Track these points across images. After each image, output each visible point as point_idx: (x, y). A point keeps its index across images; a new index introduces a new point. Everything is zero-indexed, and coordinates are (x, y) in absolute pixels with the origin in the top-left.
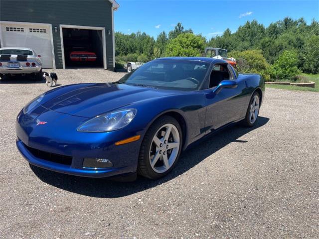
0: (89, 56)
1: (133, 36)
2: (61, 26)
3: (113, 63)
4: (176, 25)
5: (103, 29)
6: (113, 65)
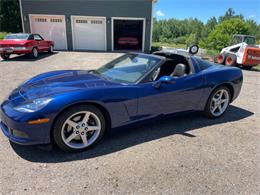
1: (186, 21)
2: (113, 18)
4: (227, 10)
5: (144, 19)
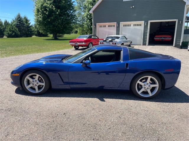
0: (167, 38)
3: (180, 42)
5: (177, 20)
6: (180, 44)
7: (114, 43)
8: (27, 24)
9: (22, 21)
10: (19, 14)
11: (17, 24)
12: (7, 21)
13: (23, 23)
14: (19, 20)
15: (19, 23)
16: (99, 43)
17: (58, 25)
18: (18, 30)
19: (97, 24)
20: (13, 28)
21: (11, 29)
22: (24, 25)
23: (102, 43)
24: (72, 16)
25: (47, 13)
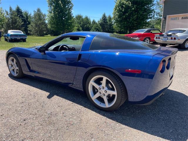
7: (173, 38)
8: (110, 22)
9: (106, 20)
10: (105, 13)
11: (102, 23)
12: (95, 20)
13: (107, 21)
14: (104, 19)
15: (103, 22)
16: (155, 37)
17: (132, 21)
18: (102, 28)
19: (167, 16)
20: (97, 27)
21: (96, 27)
22: (108, 23)
23: (158, 37)
24: (150, 10)
25: (123, 10)
